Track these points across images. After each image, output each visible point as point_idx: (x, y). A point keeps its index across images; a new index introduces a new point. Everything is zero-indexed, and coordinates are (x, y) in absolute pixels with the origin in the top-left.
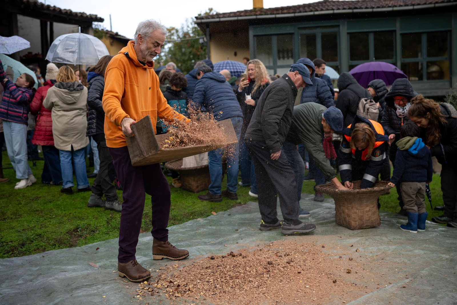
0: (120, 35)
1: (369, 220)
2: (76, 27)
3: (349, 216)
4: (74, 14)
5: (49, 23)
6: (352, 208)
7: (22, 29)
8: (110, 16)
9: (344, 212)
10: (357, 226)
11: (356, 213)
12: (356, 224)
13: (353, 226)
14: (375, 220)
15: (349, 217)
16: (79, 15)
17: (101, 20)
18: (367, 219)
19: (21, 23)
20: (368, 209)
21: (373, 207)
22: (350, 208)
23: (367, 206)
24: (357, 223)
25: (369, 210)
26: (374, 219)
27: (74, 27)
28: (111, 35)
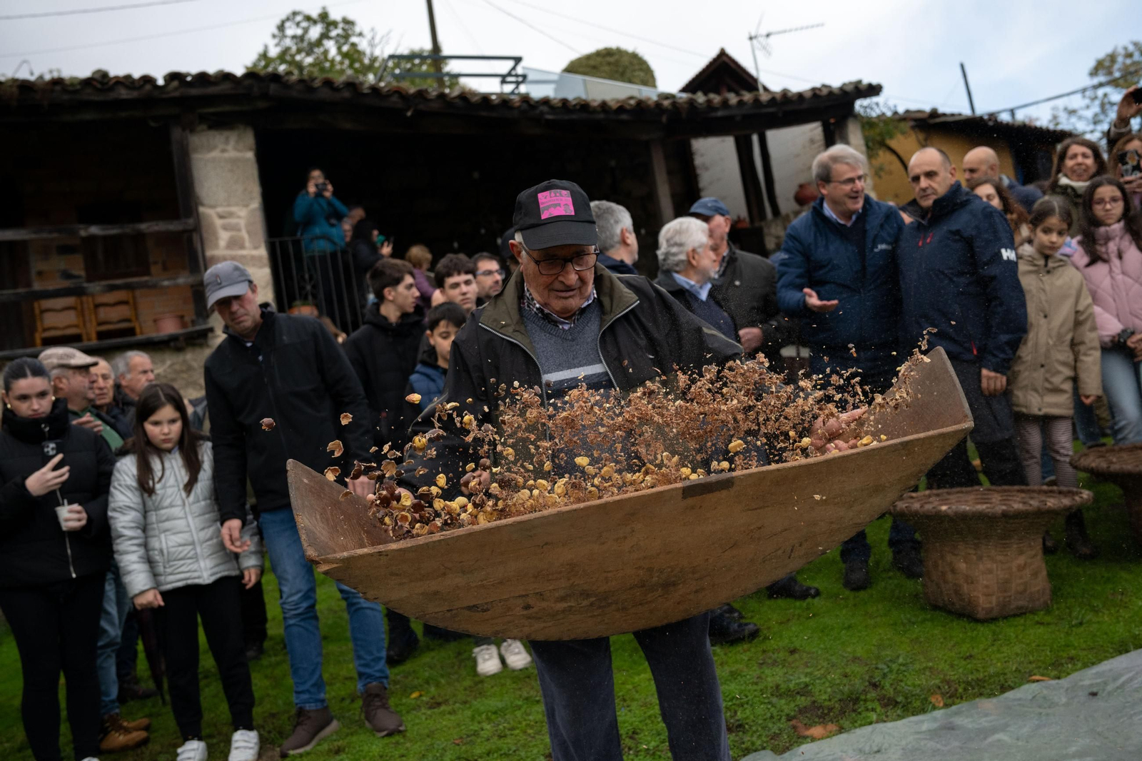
0: (944, 115)
1: (1025, 590)
2: (815, 128)
3: (970, 580)
4: (795, 98)
5: (755, 138)
6: (980, 558)
7: (707, 169)
8: (962, 66)
9: (953, 571)
10: (992, 608)
11: (990, 571)
12: (990, 603)
13: (983, 609)
14: (1039, 590)
15: (972, 583)
16: (808, 95)
17: (874, 90)
18: (1020, 588)
19: (702, 155)
20: (1021, 560)
21: (1035, 555)
22: (975, 557)
23: (1021, 553)
24: (994, 599)
25: (1025, 565)
26: (1037, 589)
27: (812, 130)
28: (915, 120)
